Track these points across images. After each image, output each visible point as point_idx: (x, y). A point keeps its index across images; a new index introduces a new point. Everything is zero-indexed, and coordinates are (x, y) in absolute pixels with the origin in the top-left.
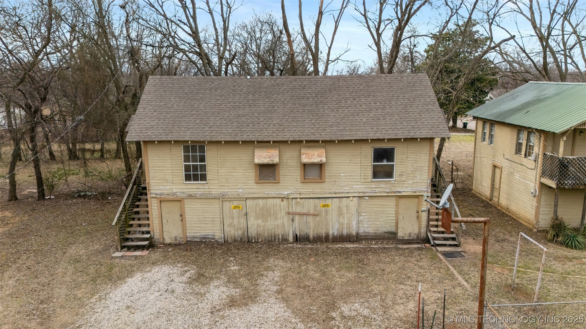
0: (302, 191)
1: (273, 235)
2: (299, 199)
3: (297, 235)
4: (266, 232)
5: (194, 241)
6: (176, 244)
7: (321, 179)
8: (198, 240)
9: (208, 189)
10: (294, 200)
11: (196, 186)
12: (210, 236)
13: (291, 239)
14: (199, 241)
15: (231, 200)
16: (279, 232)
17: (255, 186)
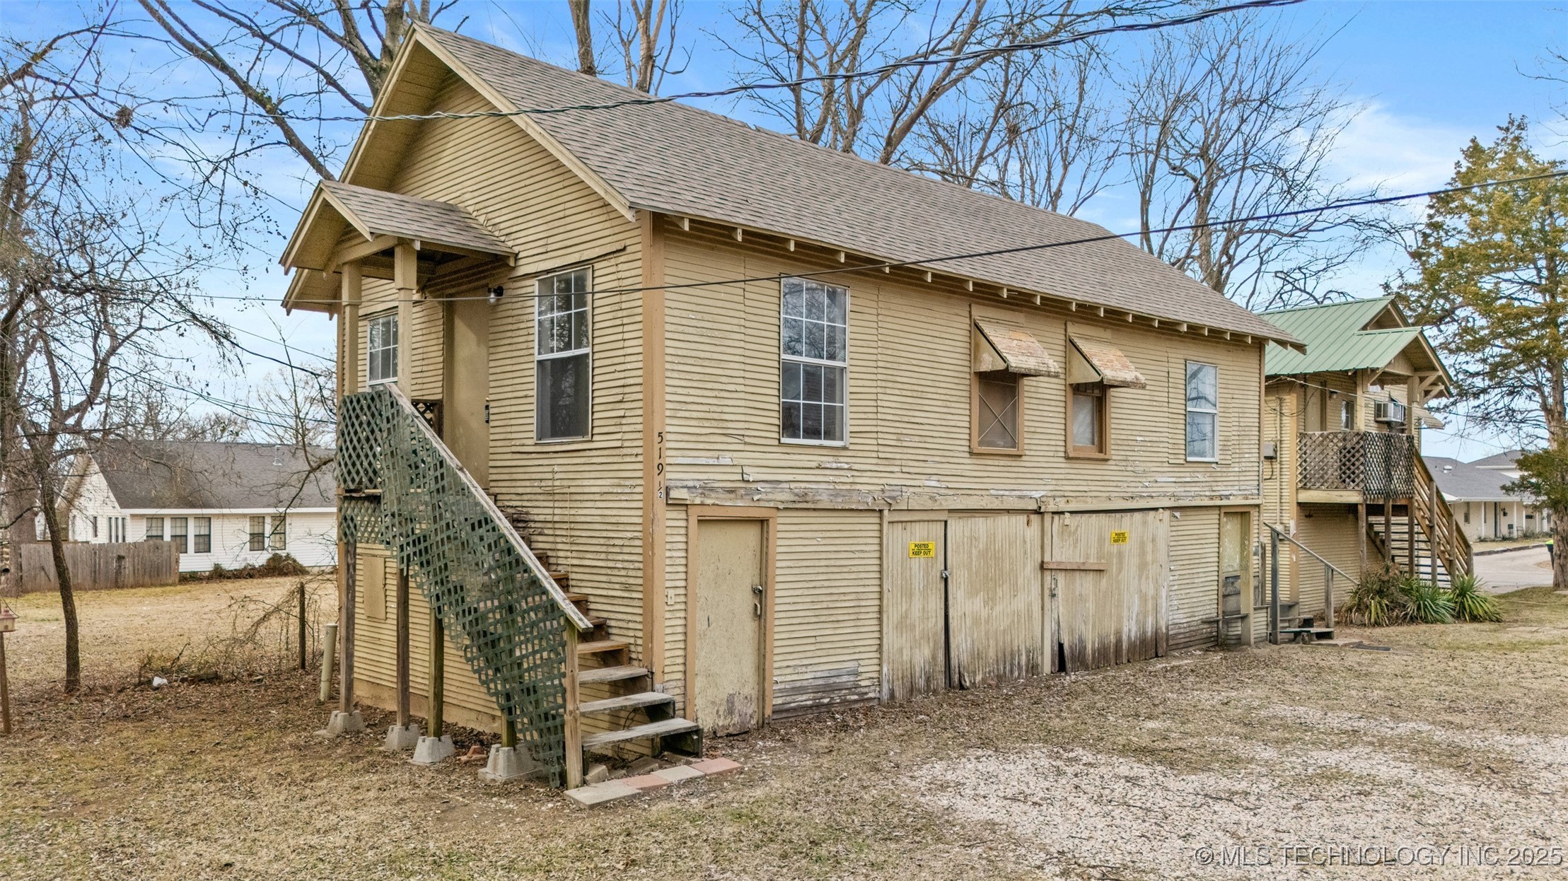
0: (1068, 488)
1: (1008, 650)
2: (1067, 515)
3: (1061, 646)
4: (992, 643)
5: (794, 709)
6: (731, 730)
7: (1101, 451)
8: (805, 699)
9: (849, 473)
10: (1056, 517)
11: (815, 460)
12: (845, 679)
13: (1047, 666)
14: (811, 707)
15: (910, 517)
16: (1021, 641)
17: (968, 466)
